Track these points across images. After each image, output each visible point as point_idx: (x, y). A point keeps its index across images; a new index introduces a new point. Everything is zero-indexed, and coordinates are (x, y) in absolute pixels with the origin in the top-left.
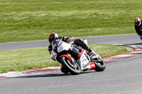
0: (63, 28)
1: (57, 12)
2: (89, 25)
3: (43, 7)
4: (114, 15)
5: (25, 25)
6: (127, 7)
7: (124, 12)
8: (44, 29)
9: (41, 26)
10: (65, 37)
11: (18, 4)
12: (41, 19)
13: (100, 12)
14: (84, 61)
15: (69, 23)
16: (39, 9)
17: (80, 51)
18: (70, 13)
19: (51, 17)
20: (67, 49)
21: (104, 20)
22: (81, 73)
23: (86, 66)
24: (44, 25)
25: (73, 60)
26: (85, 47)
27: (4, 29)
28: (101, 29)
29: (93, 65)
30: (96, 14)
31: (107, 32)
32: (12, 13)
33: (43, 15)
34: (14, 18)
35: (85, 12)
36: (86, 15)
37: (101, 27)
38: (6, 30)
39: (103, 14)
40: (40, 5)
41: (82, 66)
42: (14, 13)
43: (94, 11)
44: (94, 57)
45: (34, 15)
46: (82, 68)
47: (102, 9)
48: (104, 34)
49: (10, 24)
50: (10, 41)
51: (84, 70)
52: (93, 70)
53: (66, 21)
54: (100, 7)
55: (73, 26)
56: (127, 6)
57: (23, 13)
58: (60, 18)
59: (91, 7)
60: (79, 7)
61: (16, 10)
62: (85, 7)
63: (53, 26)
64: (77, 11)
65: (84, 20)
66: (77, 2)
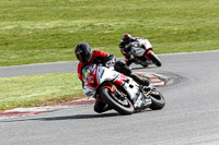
0: (40, 48)
3: (10, 15)
4: (119, 27)
6: (140, 15)
7: (135, 22)
8: (11, 49)
9: (6, 44)
12: (8, 33)
13: (98, 23)
15: (49, 39)
16: (4, 19)
18: (50, 24)
19: (22, 30)
21: (104, 34)
24: (12, 43)
30: (91, 25)
33: (9, 27)
36: (76, 26)
37: (98, 45)
39: (102, 26)
40: (5, 12)
43: (88, 21)
47: (100, 17)
53: (45, 37)
54: (98, 14)
55: (57, 44)
56: (139, 13)
58: (36, 32)
59: (84, 15)
60: (66, 15)
62: (74, 16)
63: (25, 45)
64: (61, 21)
65: (73, 34)
66: (61, 8)
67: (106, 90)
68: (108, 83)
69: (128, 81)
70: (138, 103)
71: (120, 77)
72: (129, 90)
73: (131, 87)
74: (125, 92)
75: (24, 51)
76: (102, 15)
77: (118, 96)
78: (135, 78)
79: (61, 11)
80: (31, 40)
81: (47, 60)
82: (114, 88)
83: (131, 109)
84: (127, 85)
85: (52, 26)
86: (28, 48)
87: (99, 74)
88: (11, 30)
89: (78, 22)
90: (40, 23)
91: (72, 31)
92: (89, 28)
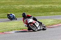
0: (37, 12)
2: (48, 11)
5: (21, 11)
8: (29, 13)
9: (27, 11)
11: (18, 2)
12: (28, 8)
13: (53, 6)
16: (27, 4)
19: (32, 7)
24: (29, 11)
27: (11, 12)
30: (51, 6)
31: (56, 14)
32: (15, 6)
33: (28, 6)
34: (16, 8)
36: (47, 6)
37: (53, 12)
43: (50, 5)
45: (25, 7)
47: (53, 4)
48: (54, 15)
53: (38, 9)
54: (53, 3)
55: (41, 11)
57: (19, 6)
58: (36, 8)
59: (49, 3)
60: (44, 3)
63: (33, 11)
64: (43, 5)
65: (46, 9)
66: (43, 1)
67: (30, 25)
68: (31, 23)
69: (36, 23)
70: (39, 28)
71: (34, 22)
72: (36, 25)
73: (37, 24)
74: (35, 25)
76: (54, 3)
77: (33, 26)
78: (38, 22)
79: (42, 2)
80: (34, 10)
82: (32, 24)
83: (37, 30)
84: (36, 24)
85: (40, 6)
86: (33, 12)
87: (28, 21)
89: (47, 5)
91: (46, 8)
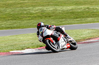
0: (65, 18)
1: (61, 7)
2: (83, 16)
3: (51, 3)
5: (39, 16)
8: (52, 19)
9: (50, 17)
10: (49, 26)
11: (34, 2)
12: (50, 12)
13: (91, 7)
14: (62, 42)
15: (69, 14)
16: (48, 5)
17: (59, 35)
18: (70, 8)
19: (57, 10)
20: (50, 34)
22: (60, 51)
23: (63, 46)
24: (52, 16)
25: (54, 42)
26: (62, 32)
27: (24, 19)
28: (92, 19)
29: (69, 46)
30: (88, 8)
31: (96, 20)
32: (29, 8)
33: (51, 9)
34: (31, 11)
35: (80, 7)
36: (81, 9)
37: (91, 17)
38: (25, 20)
39: (93, 8)
41: (60, 46)
42: (31, 8)
43: (87, 6)
44: (69, 40)
45: (45, 9)
46: (61, 48)
47: (92, 5)
48: (93, 22)
49: (28, 16)
50: (28, 27)
51: (62, 49)
52: (69, 49)
53: (67, 13)
54: (91, 3)
55: (72, 17)
57: (37, 8)
58: (63, 11)
59: (85, 4)
61: (32, 6)
62: (80, 4)
65: (80, 12)
75: (58, 20)
76: (93, 3)
80: (61, 15)
81: (68, 24)
86: (60, 18)
88: (52, 10)
90: (65, 7)
92: (87, 10)
